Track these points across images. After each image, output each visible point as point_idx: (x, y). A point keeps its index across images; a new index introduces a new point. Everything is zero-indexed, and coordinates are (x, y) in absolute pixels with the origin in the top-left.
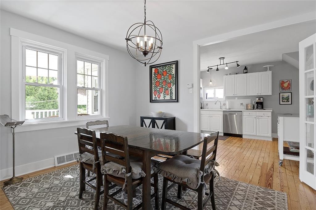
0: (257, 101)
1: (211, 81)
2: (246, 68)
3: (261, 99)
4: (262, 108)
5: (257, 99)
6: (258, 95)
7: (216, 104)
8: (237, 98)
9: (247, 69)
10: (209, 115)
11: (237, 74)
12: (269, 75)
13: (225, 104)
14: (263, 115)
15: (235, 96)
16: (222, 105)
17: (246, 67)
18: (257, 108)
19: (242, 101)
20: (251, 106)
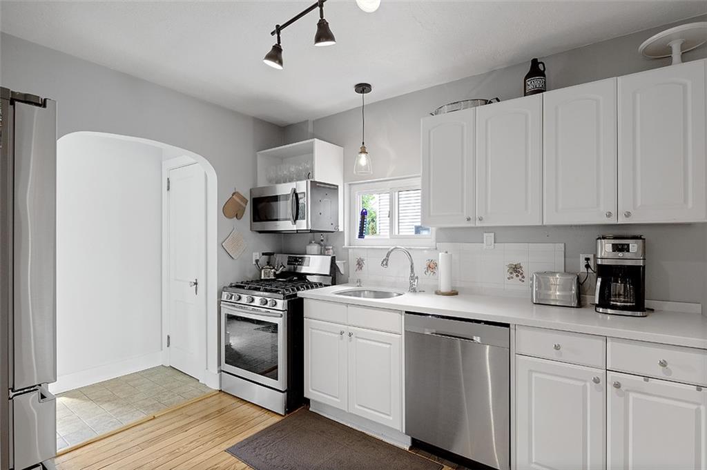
0: (606, 262)
1: (363, 151)
2: (536, 69)
3: (634, 246)
4: (638, 305)
5: (605, 250)
6: (612, 221)
7: (385, 262)
8: (489, 237)
9: (542, 74)
10: (343, 328)
11: (487, 102)
12: (685, 86)
13: (432, 267)
14: (659, 371)
15: (478, 224)
16: (420, 269)
17: (535, 63)
18: (605, 302)
19: (515, 253)
20: (564, 288)
